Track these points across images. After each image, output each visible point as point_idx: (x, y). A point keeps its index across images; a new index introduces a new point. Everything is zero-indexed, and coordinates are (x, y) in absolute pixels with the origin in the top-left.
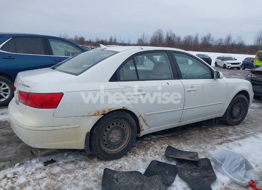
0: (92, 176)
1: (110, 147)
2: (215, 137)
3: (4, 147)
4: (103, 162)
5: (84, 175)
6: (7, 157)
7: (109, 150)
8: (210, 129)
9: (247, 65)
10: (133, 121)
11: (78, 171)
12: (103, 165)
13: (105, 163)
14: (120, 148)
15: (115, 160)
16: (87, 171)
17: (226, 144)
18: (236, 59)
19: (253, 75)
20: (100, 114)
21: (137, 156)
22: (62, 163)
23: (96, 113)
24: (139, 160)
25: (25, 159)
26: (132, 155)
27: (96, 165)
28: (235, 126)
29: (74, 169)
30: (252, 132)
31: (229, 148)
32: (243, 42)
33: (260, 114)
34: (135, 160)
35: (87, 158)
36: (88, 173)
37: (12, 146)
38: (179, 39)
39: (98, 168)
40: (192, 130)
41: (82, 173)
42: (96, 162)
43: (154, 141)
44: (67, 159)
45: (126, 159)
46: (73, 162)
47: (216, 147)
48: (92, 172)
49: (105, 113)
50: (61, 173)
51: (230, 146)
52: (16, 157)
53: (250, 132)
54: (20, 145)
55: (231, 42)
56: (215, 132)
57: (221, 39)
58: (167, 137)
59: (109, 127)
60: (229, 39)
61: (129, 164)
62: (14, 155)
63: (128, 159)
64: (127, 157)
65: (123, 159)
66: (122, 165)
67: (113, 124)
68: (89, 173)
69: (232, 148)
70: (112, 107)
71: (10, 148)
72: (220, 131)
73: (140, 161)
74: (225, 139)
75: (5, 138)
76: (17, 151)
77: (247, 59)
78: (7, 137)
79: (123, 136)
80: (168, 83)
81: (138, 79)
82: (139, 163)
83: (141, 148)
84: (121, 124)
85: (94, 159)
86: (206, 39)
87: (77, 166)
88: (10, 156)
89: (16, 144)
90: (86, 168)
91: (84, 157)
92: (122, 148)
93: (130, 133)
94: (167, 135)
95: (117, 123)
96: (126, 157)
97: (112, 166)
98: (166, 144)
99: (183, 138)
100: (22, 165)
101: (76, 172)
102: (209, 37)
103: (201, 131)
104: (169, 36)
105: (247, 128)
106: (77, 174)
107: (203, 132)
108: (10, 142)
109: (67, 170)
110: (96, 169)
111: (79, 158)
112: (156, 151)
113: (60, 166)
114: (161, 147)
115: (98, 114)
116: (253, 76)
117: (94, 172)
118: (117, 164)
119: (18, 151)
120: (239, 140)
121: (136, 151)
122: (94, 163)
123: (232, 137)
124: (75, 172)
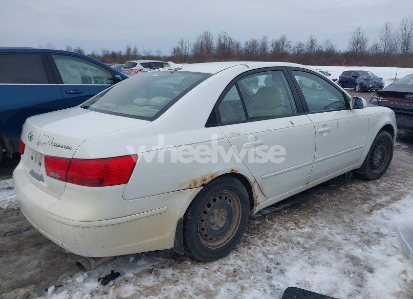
0: (194, 294)
1: (212, 239)
2: (355, 201)
3: (13, 258)
4: (202, 266)
5: (180, 294)
6: (26, 276)
7: (211, 244)
8: (342, 189)
9: (347, 82)
10: (244, 191)
11: (167, 287)
12: (204, 270)
13: (207, 268)
14: (226, 238)
15: (221, 260)
16: (181, 285)
17: (379, 212)
18: (330, 74)
19: (381, 98)
20: (198, 185)
21: (253, 247)
22: (132, 275)
23: (192, 185)
24: (258, 254)
25: (61, 277)
26: (244, 247)
27: (193, 273)
28: (378, 181)
29: (158, 285)
30: (404, 187)
31: (385, 218)
32: (333, 47)
33: (401, 158)
34: (252, 256)
35: (173, 261)
36: (184, 289)
37: (28, 255)
38: (238, 46)
39: (197, 278)
40: (317, 192)
41: (174, 290)
42: (190, 267)
43: (269, 219)
44: (139, 267)
45: (238, 256)
46: (150, 271)
47: (366, 219)
48: (190, 286)
49: (206, 182)
50: (139, 296)
51: (385, 214)
52: (43, 274)
53: (401, 188)
54: (43, 251)
55: (316, 48)
56: (352, 193)
57: (301, 45)
58: (285, 208)
59: (209, 206)
60: (312, 42)
61: (244, 263)
62: (38, 270)
63: (241, 255)
64: (237, 251)
65: (232, 256)
66: (235, 267)
67: (214, 200)
68: (186, 288)
69: (389, 218)
70: (216, 172)
71: (24, 258)
72: (359, 190)
73: (260, 255)
74: (372, 204)
75: (7, 239)
76: (40, 263)
77: (345, 73)
78: (11, 238)
79: (230, 217)
80: (292, 123)
81: (248, 119)
82: (260, 259)
83: (254, 234)
84: (226, 198)
85: (185, 262)
86: (278, 45)
87: (161, 279)
88: (30, 273)
89: (33, 249)
90: (177, 281)
91: (165, 259)
92: (229, 238)
93: (239, 211)
94: (283, 206)
95: (221, 198)
96: (235, 251)
97: (220, 270)
98: (290, 221)
99: (310, 209)
100: (59, 289)
101: (164, 290)
102: (283, 40)
103: (331, 194)
104: (223, 41)
105: (394, 181)
106: (166, 294)
107: (335, 194)
108: (19, 246)
109: (147, 288)
110: (194, 279)
111: (158, 263)
112: (281, 236)
113: (131, 283)
114: (285, 228)
115: (195, 185)
116: (380, 100)
117: (194, 286)
118: (226, 267)
119: (43, 262)
120: (392, 203)
121: (247, 240)
122: (187, 268)
123: (381, 198)
124: (162, 291)
